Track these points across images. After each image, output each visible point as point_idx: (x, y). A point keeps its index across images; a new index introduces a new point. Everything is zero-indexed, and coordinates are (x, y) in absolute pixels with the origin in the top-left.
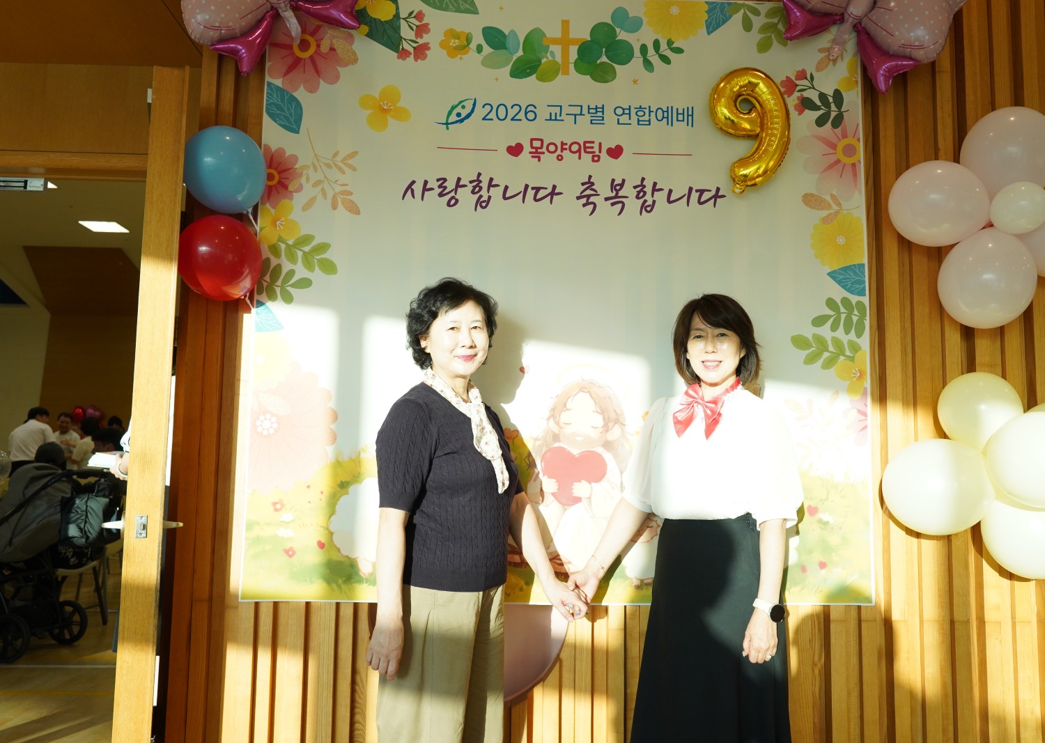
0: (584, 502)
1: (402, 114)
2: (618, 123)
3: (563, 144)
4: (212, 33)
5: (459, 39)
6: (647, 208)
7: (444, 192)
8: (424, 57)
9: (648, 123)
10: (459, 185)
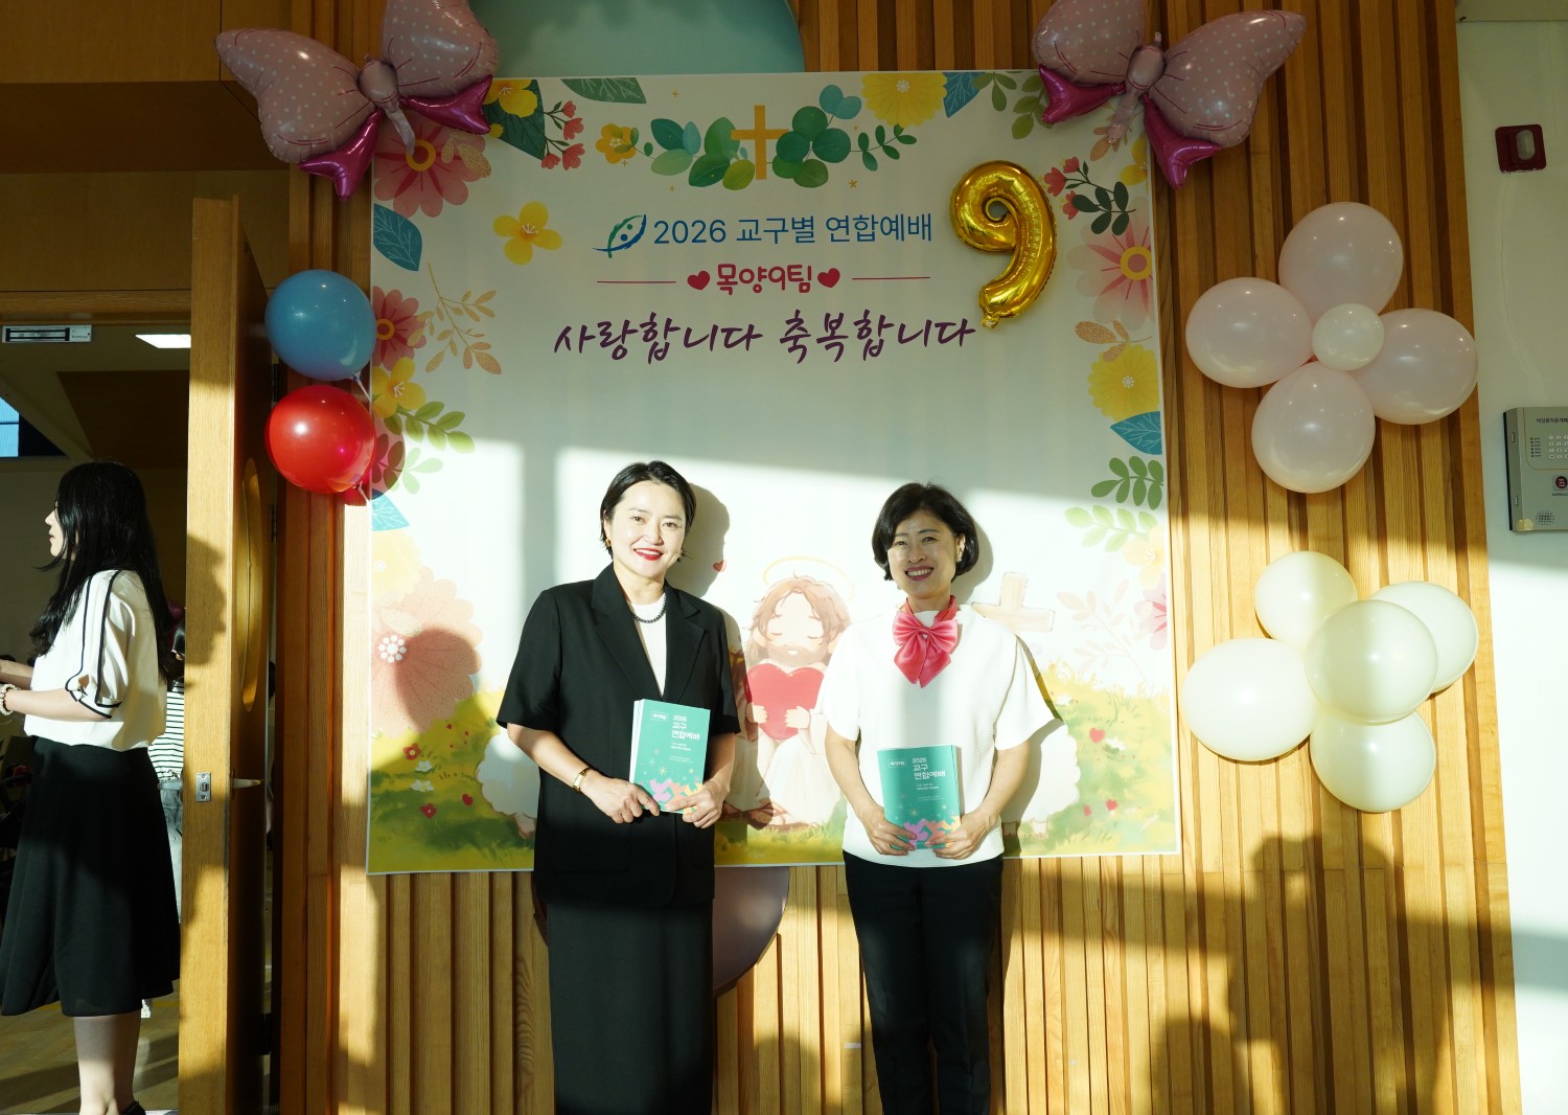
0: (801, 734)
1: (550, 240)
2: (833, 240)
3: (761, 270)
4: (299, 149)
5: (621, 138)
6: (872, 350)
7: (610, 340)
8: (576, 163)
9: (871, 238)
10: (626, 331)
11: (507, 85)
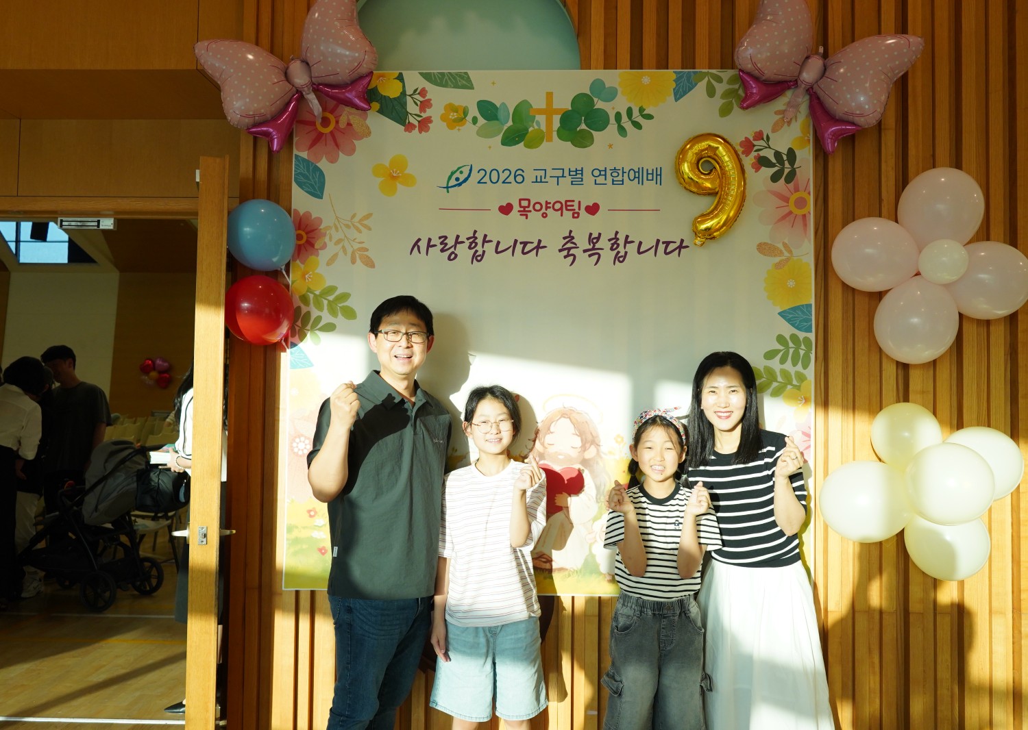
0: (565, 510)
1: (409, 180)
2: (596, 184)
3: (547, 203)
5: (457, 112)
6: (619, 259)
7: (446, 248)
8: (427, 129)
9: (621, 183)
10: (457, 242)
11: (383, 76)
